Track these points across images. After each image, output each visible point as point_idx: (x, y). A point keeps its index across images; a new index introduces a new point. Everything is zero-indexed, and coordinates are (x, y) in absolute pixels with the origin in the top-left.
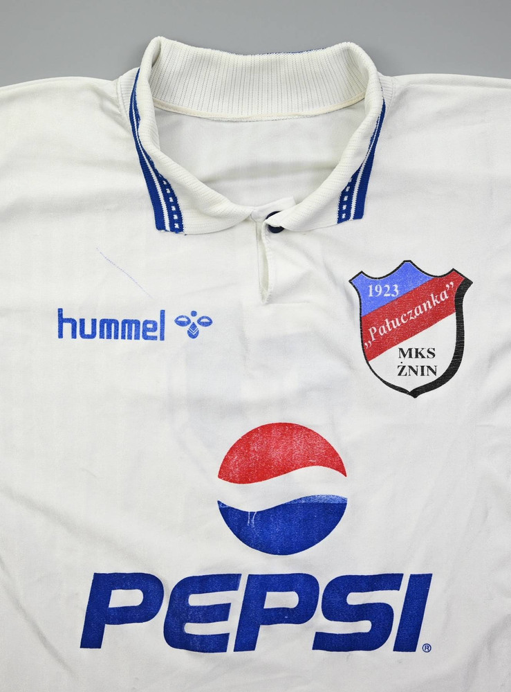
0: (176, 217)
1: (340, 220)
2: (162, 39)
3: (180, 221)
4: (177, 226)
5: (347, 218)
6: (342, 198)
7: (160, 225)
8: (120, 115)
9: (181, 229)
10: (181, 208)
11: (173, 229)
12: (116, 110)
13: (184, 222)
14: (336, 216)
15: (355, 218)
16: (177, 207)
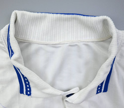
0: (28, 89)
1: (97, 93)
2: (17, 11)
3: (30, 91)
4: (29, 93)
5: (101, 92)
6: (98, 88)
7: (22, 92)
8: (5, 48)
9: (30, 95)
10: (31, 86)
11: (27, 94)
12: (3, 46)
13: (32, 92)
14: (96, 92)
15: (103, 92)
16: (29, 86)
